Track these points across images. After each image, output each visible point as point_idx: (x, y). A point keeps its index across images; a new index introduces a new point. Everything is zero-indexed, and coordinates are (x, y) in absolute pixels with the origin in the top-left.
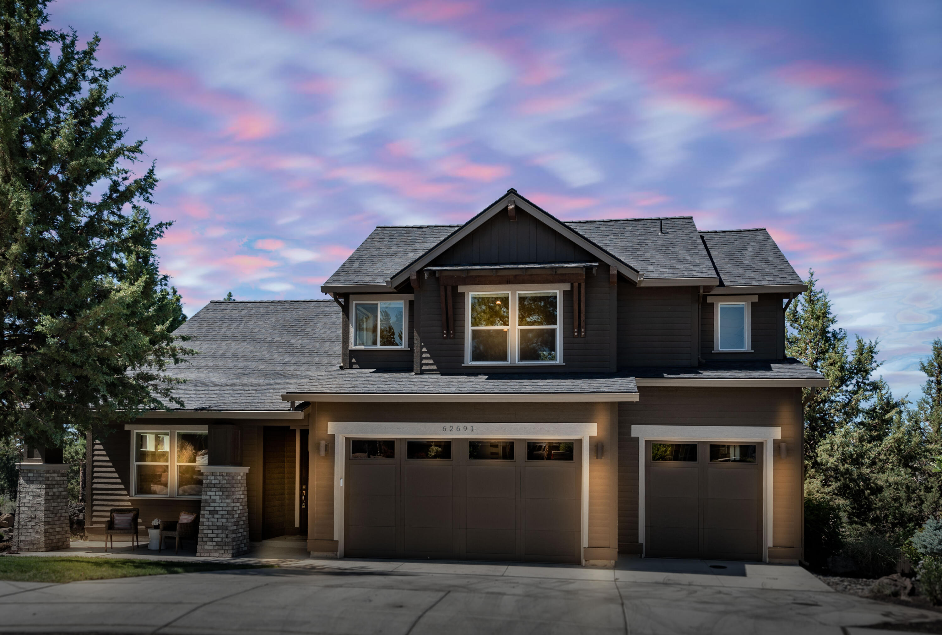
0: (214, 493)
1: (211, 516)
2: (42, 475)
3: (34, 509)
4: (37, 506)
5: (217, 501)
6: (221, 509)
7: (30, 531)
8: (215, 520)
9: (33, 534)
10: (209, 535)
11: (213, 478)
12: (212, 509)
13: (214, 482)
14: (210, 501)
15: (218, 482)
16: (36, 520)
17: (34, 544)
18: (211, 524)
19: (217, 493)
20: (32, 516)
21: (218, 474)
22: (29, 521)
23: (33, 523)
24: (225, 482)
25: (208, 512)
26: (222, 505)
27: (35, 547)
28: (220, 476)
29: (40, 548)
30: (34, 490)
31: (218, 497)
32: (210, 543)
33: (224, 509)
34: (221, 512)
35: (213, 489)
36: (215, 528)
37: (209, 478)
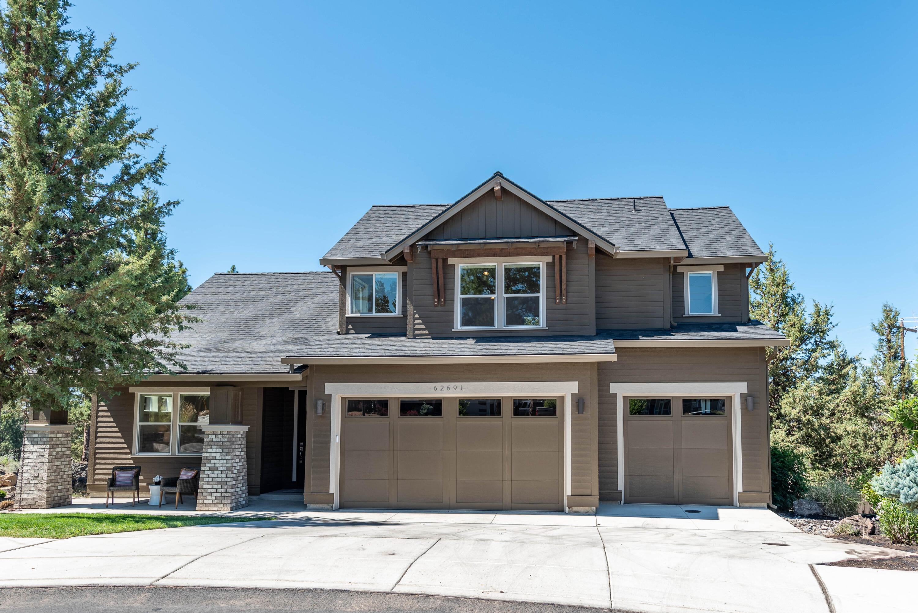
0: (214, 451)
1: (211, 472)
2: (46, 436)
3: (37, 468)
4: (41, 465)
5: (217, 458)
6: (220, 465)
7: (33, 489)
8: (215, 476)
9: (35, 492)
10: (209, 490)
11: (214, 436)
12: (213, 465)
13: (214, 440)
14: (210, 458)
15: (218, 440)
16: (39, 479)
17: (36, 502)
18: (210, 479)
19: (218, 451)
20: (35, 475)
21: (219, 433)
22: (32, 480)
23: (36, 482)
24: (226, 439)
25: (208, 469)
26: (222, 461)
27: (37, 504)
29: (41, 506)
30: (38, 450)
31: (218, 454)
32: (210, 498)
33: (224, 465)
34: (221, 469)
35: (213, 447)
36: (215, 483)
37: (210, 436)
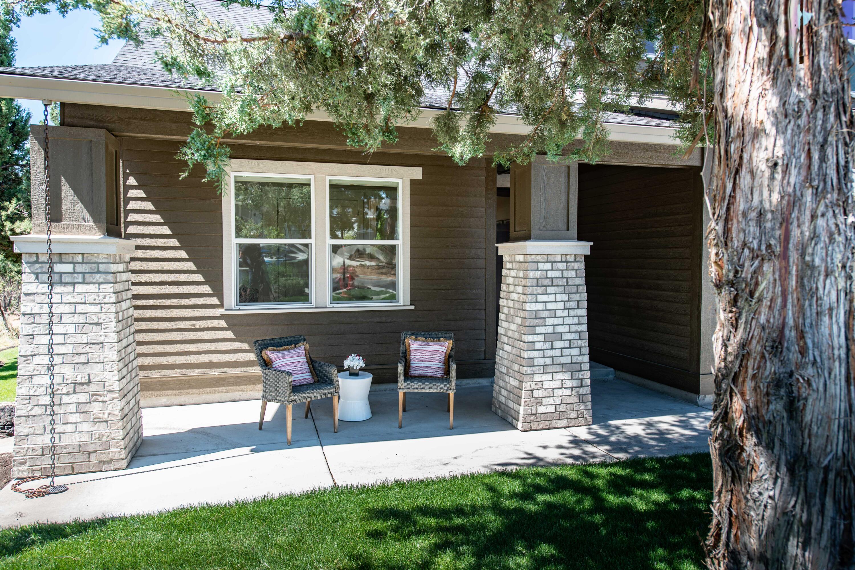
0: (552, 298)
1: (548, 345)
2: (102, 267)
3: (83, 359)
4: (94, 351)
5: (559, 313)
6: (567, 329)
7: (74, 418)
8: (558, 353)
9: (85, 427)
10: (546, 385)
11: (548, 266)
12: (550, 330)
13: (550, 274)
14: (544, 314)
15: (558, 274)
16: (93, 388)
17: (89, 453)
18: (548, 361)
19: (559, 297)
20: (79, 380)
21: (559, 258)
22: (68, 394)
23: (83, 398)
24: (573, 273)
25: (541, 338)
26: (568, 321)
27: (94, 458)
28: (561, 261)
29: (110, 462)
30: (80, 308)
31: (561, 305)
32: (551, 401)
33: (574, 328)
34: (568, 336)
35: (550, 290)
36: (558, 368)
37: (541, 266)
